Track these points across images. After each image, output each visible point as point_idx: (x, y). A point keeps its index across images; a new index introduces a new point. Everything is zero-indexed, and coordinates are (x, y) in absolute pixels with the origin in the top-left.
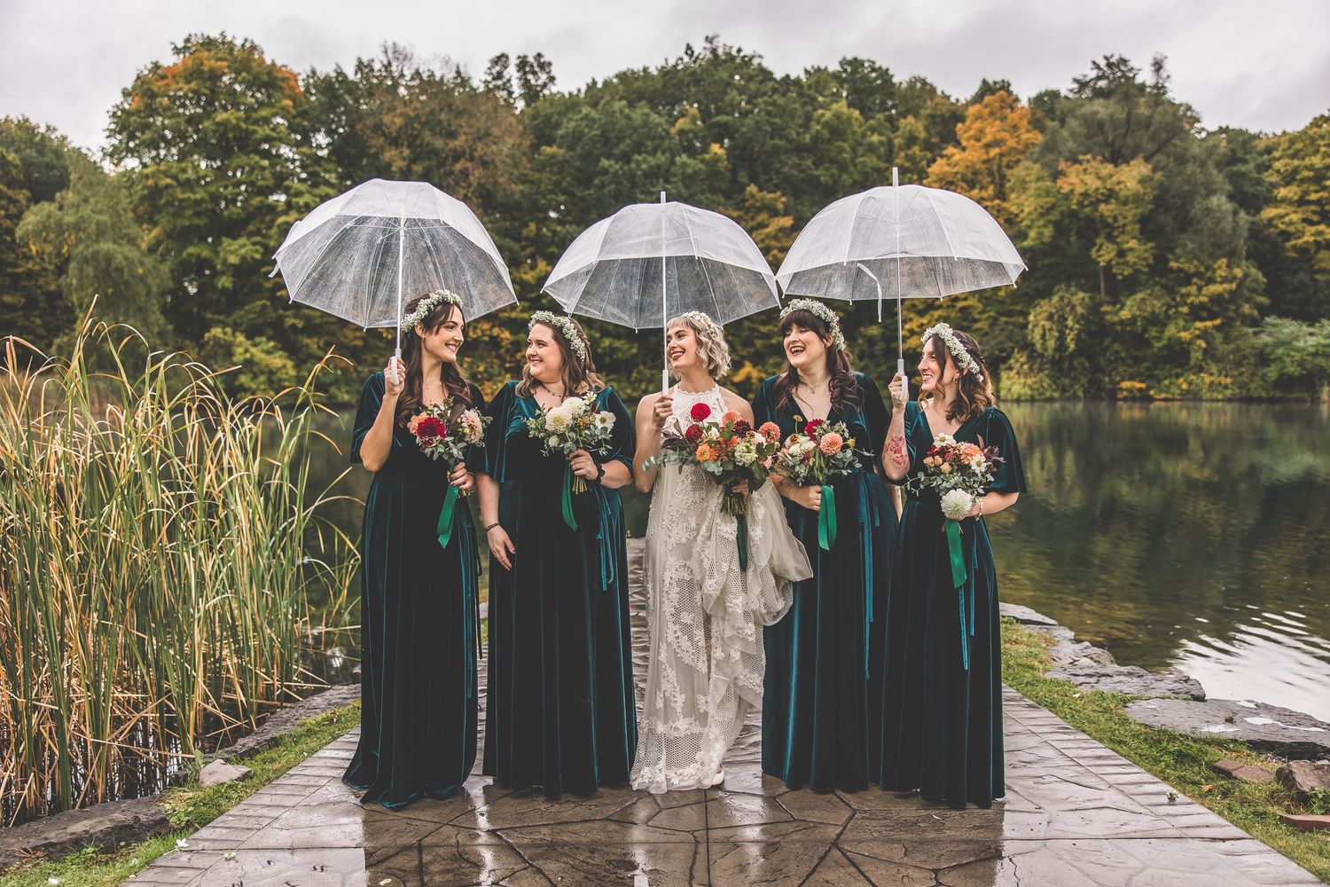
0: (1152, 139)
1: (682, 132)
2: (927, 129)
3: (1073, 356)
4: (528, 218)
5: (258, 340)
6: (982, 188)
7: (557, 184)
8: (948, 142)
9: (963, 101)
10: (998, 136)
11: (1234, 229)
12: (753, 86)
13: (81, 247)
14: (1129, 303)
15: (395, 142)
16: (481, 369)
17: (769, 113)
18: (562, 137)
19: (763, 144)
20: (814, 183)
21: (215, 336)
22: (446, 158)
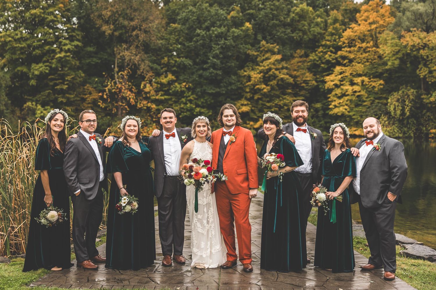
1: (232, 17)
2: (343, 15)
3: (408, 118)
4: (164, 55)
5: (46, 107)
6: (367, 42)
7: (177, 40)
8: (352, 21)
9: (359, 3)
10: (375, 20)
14: (434, 94)
15: (107, 22)
17: (272, 9)
18: (180, 20)
19: (269, 23)
20: (291, 39)
21: (28, 106)
22: (129, 29)
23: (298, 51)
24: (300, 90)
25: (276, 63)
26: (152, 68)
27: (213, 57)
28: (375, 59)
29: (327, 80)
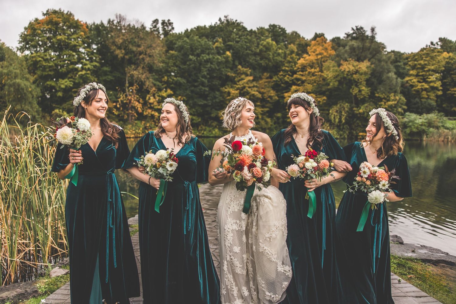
0: (371, 53)
1: (217, 47)
2: (297, 48)
3: (344, 124)
4: (164, 75)
5: (71, 114)
6: (315, 68)
7: (174, 63)
8: (304, 53)
9: (309, 39)
10: (321, 52)
11: (396, 84)
12: (240, 33)
13: (9, 81)
14: (362, 107)
15: (120, 48)
16: (148, 125)
17: (246, 42)
18: (177, 47)
19: (243, 52)
20: (260, 65)
21: (56, 113)
22: (137, 54)
23: (265, 74)
24: (266, 103)
25: (249, 82)
26: (155, 85)
27: (202, 77)
28: (320, 81)
29: (286, 96)
